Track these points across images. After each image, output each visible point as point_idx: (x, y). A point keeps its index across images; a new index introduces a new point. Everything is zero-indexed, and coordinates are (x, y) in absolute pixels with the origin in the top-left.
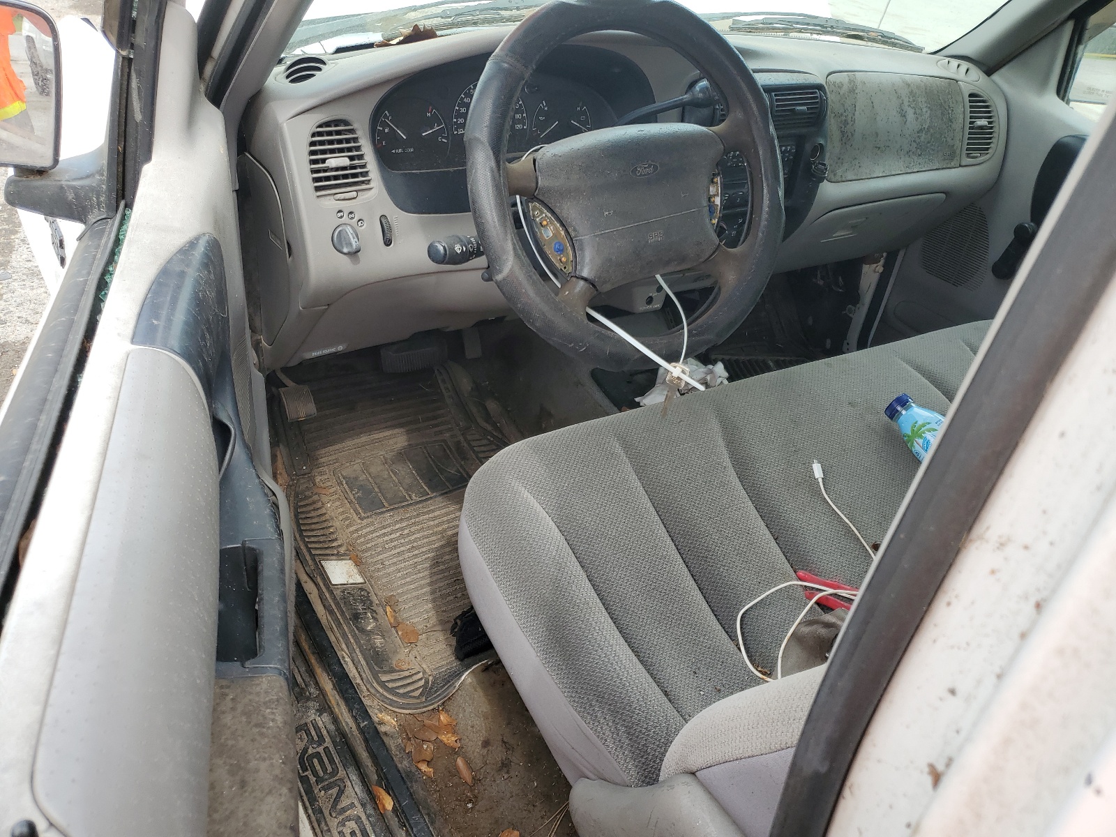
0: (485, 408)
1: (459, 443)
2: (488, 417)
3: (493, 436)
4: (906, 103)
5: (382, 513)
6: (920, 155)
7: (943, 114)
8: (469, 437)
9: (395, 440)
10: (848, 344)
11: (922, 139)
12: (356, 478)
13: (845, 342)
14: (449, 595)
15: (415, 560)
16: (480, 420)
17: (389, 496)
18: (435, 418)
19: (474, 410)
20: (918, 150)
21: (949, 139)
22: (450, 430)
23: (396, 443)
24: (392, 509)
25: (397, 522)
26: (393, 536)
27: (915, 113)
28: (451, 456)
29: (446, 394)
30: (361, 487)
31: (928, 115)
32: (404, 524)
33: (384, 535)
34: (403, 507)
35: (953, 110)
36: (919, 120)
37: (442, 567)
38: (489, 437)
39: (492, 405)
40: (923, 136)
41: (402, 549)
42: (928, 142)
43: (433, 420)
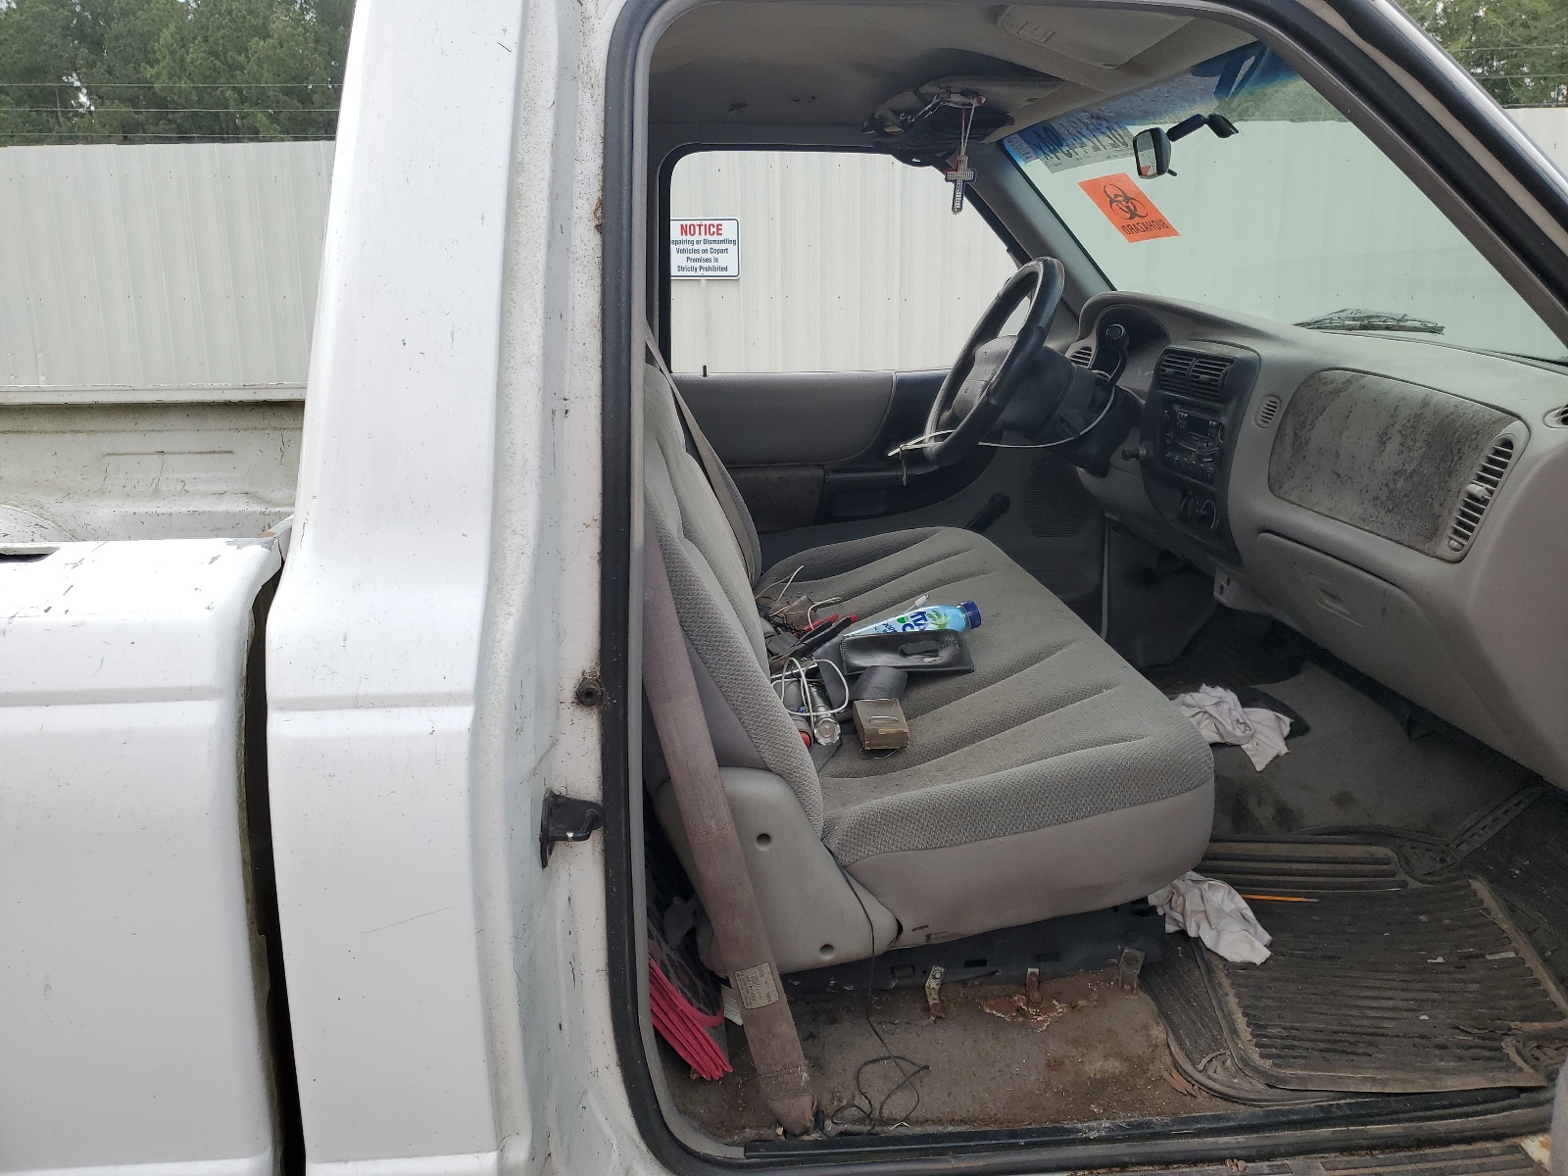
4: (1398, 427)
6: (1389, 511)
7: (1443, 459)
11: (1399, 485)
20: (1389, 502)
21: (1436, 503)
27: (1402, 444)
31: (1421, 452)
35: (1461, 458)
36: (1403, 456)
40: (1401, 482)
42: (1406, 496)
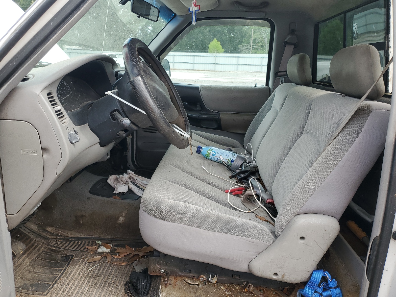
0: (48, 232)
1: (49, 249)
2: (52, 234)
3: (60, 239)
5: (53, 287)
8: (52, 245)
9: (25, 261)
10: (129, 164)
12: (25, 284)
13: (128, 164)
14: (112, 289)
15: (86, 290)
16: (50, 237)
17: (47, 280)
18: (33, 245)
19: (45, 234)
22: (42, 246)
23: (27, 262)
24: (55, 282)
25: (63, 285)
26: (67, 290)
28: (52, 254)
29: (29, 235)
30: (31, 286)
32: (66, 284)
33: (63, 292)
34: (58, 279)
37: (98, 285)
38: (60, 240)
39: (49, 229)
41: (76, 291)
43: (33, 246)
